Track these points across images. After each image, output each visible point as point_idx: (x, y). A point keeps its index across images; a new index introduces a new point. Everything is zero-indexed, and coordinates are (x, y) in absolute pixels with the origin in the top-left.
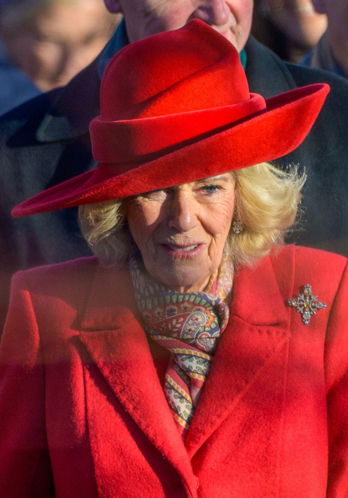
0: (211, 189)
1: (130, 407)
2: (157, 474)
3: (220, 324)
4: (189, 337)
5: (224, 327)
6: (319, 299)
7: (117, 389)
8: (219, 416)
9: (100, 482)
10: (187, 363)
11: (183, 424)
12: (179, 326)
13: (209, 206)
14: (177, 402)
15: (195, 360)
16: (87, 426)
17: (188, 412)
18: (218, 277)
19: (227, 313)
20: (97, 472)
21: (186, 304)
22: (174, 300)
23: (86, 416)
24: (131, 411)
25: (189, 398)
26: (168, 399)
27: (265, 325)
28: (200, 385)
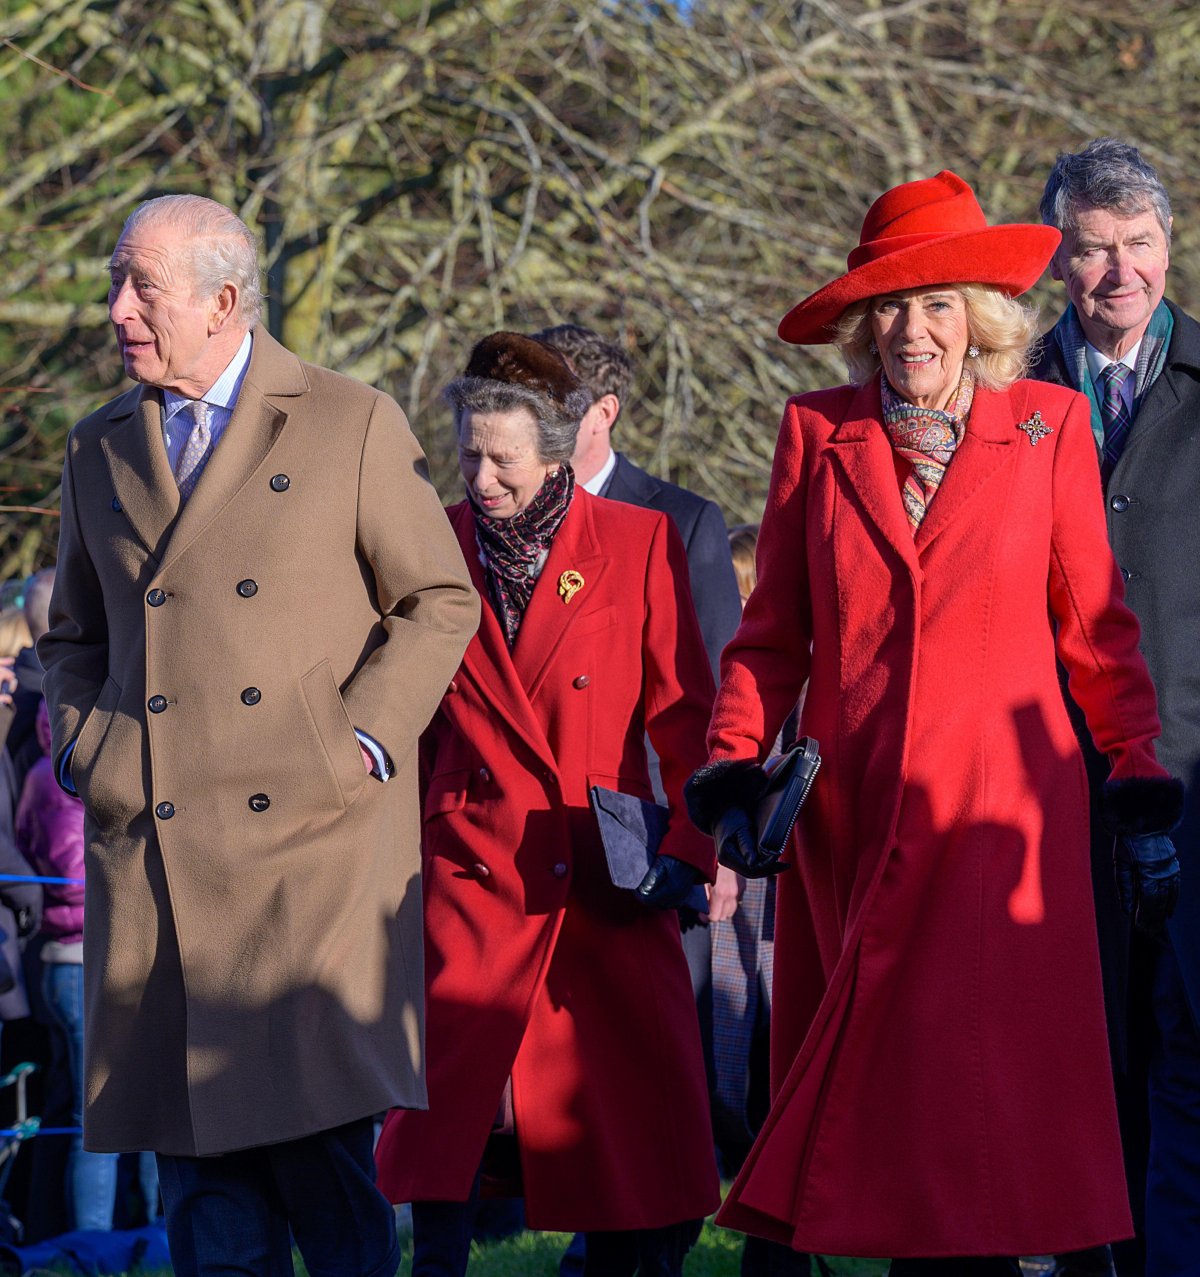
0: (940, 305)
1: (870, 507)
2: (889, 568)
3: (956, 440)
4: (927, 449)
5: (959, 442)
6: (1046, 424)
7: (860, 492)
8: (946, 519)
9: (839, 574)
10: (923, 472)
11: (916, 524)
12: (918, 438)
13: (938, 321)
14: (912, 505)
15: (930, 470)
16: (833, 527)
17: (922, 515)
18: (956, 399)
19: (963, 429)
20: (837, 566)
21: (925, 418)
22: (915, 415)
23: (833, 518)
24: (870, 511)
25: (923, 502)
26: (904, 502)
27: (995, 442)
28: (934, 492)
